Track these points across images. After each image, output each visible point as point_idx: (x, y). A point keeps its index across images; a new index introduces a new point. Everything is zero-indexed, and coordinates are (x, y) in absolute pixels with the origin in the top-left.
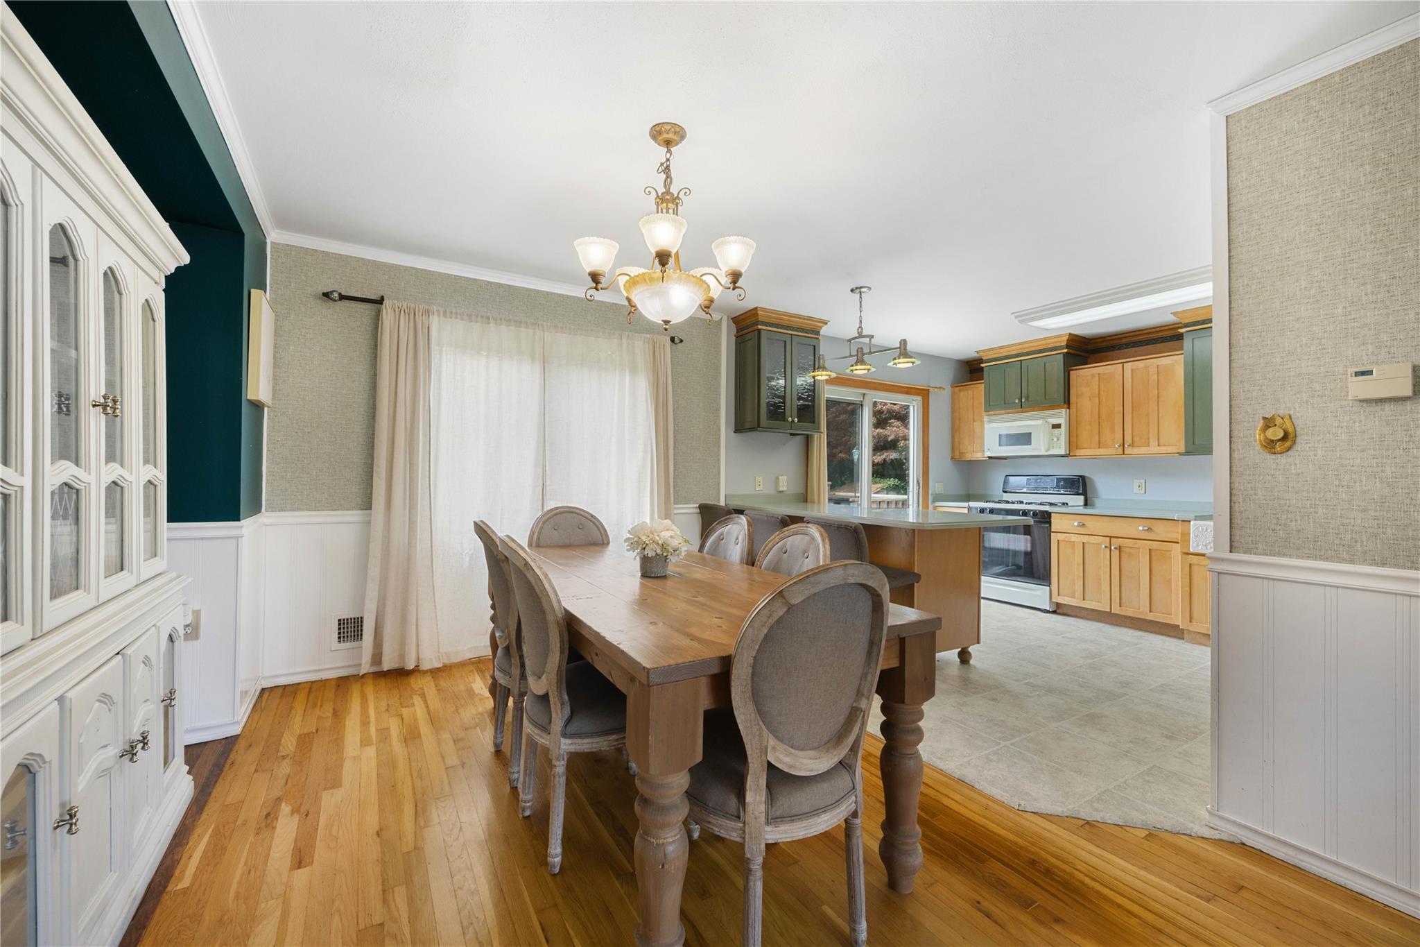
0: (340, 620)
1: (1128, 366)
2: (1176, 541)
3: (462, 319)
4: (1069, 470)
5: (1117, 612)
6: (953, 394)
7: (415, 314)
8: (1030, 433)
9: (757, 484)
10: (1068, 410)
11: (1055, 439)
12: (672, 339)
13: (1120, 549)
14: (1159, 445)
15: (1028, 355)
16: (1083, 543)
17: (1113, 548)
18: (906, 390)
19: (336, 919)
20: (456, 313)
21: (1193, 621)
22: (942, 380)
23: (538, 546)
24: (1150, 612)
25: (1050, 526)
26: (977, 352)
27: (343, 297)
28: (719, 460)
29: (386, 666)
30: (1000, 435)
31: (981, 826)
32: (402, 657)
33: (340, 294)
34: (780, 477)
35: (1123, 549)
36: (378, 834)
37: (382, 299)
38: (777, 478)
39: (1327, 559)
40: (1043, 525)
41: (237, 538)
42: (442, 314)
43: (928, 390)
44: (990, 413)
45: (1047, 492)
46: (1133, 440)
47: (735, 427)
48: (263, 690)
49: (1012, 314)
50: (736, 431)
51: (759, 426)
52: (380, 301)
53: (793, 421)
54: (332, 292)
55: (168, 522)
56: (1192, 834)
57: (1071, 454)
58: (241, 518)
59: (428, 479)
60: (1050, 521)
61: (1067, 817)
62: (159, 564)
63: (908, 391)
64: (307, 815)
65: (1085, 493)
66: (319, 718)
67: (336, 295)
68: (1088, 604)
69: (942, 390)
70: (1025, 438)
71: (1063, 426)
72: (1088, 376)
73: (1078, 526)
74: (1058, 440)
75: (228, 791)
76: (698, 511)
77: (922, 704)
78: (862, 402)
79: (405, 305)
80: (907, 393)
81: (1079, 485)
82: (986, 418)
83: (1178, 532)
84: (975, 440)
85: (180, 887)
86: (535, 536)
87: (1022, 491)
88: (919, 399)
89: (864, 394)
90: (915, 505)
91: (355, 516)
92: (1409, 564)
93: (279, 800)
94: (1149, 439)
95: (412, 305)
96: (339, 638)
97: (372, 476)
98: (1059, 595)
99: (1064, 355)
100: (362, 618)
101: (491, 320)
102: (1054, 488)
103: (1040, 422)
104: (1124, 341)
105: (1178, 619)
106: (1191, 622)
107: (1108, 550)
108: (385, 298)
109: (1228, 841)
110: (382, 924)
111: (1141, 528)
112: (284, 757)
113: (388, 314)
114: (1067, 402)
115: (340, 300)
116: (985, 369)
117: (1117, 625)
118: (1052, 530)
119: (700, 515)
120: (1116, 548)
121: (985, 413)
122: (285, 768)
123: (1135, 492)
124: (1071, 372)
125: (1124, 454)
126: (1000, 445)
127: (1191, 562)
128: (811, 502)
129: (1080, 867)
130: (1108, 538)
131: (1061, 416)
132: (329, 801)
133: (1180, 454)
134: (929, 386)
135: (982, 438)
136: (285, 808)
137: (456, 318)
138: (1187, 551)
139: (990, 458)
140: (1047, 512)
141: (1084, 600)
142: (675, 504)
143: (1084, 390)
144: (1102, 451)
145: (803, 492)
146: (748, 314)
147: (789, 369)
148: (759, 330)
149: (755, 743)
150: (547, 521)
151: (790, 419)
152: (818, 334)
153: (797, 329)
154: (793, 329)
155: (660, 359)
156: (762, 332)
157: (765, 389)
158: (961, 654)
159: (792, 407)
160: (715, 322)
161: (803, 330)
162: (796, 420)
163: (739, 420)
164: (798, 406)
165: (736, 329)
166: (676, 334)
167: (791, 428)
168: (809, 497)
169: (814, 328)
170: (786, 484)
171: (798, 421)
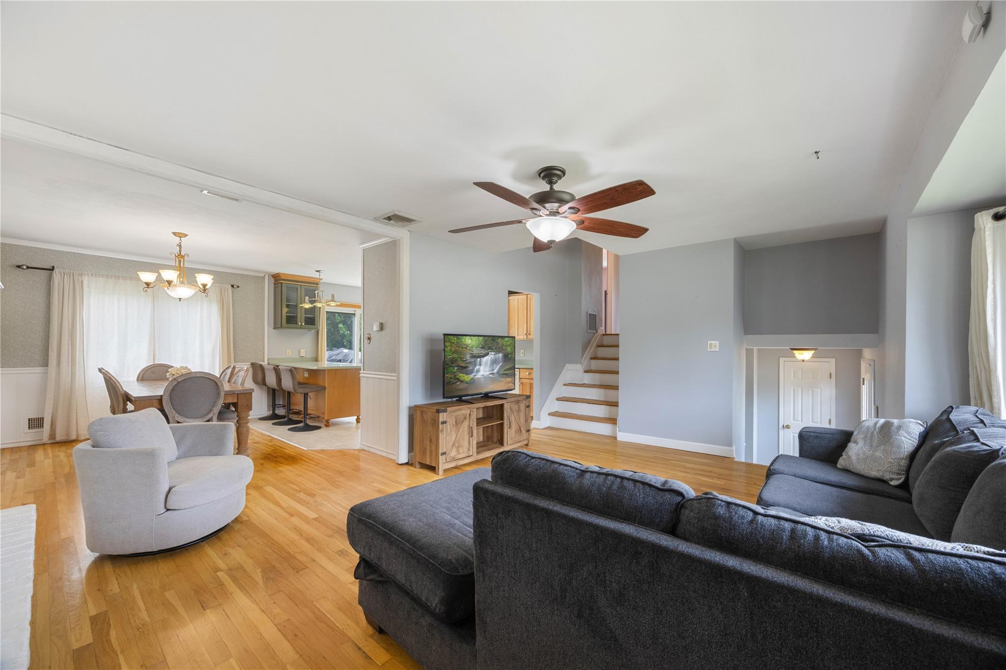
0: (29, 419)
3: (103, 278)
7: (73, 275)
9: (287, 353)
12: (233, 286)
20: (99, 275)
27: (28, 268)
28: (264, 342)
29: (58, 438)
32: (68, 434)
33: (27, 266)
37: (53, 267)
38: (300, 351)
39: (373, 371)
42: (90, 275)
47: (274, 326)
50: (274, 328)
51: (281, 327)
52: (53, 269)
54: (22, 265)
56: (352, 449)
59: (82, 352)
67: (25, 267)
76: (250, 365)
77: (249, 411)
79: (67, 271)
86: (141, 376)
89: (355, 310)
91: (39, 370)
95: (72, 271)
96: (29, 427)
97: (48, 351)
100: (43, 418)
101: (120, 278)
108: (55, 267)
113: (56, 276)
115: (27, 269)
128: (319, 361)
137: (99, 277)
145: (315, 356)
146: (277, 275)
147: (299, 301)
148: (281, 283)
149: (171, 415)
150: (148, 369)
151: (300, 324)
152: (317, 284)
153: (304, 282)
154: (302, 282)
155: (225, 295)
156: (283, 284)
157: (285, 310)
158: (357, 420)
159: (301, 318)
160: (261, 277)
161: (308, 283)
162: (303, 324)
163: (275, 323)
164: (305, 317)
165: (274, 281)
166: (236, 283)
167: (301, 327)
168: (318, 359)
169: (315, 282)
170: (305, 353)
171: (305, 324)
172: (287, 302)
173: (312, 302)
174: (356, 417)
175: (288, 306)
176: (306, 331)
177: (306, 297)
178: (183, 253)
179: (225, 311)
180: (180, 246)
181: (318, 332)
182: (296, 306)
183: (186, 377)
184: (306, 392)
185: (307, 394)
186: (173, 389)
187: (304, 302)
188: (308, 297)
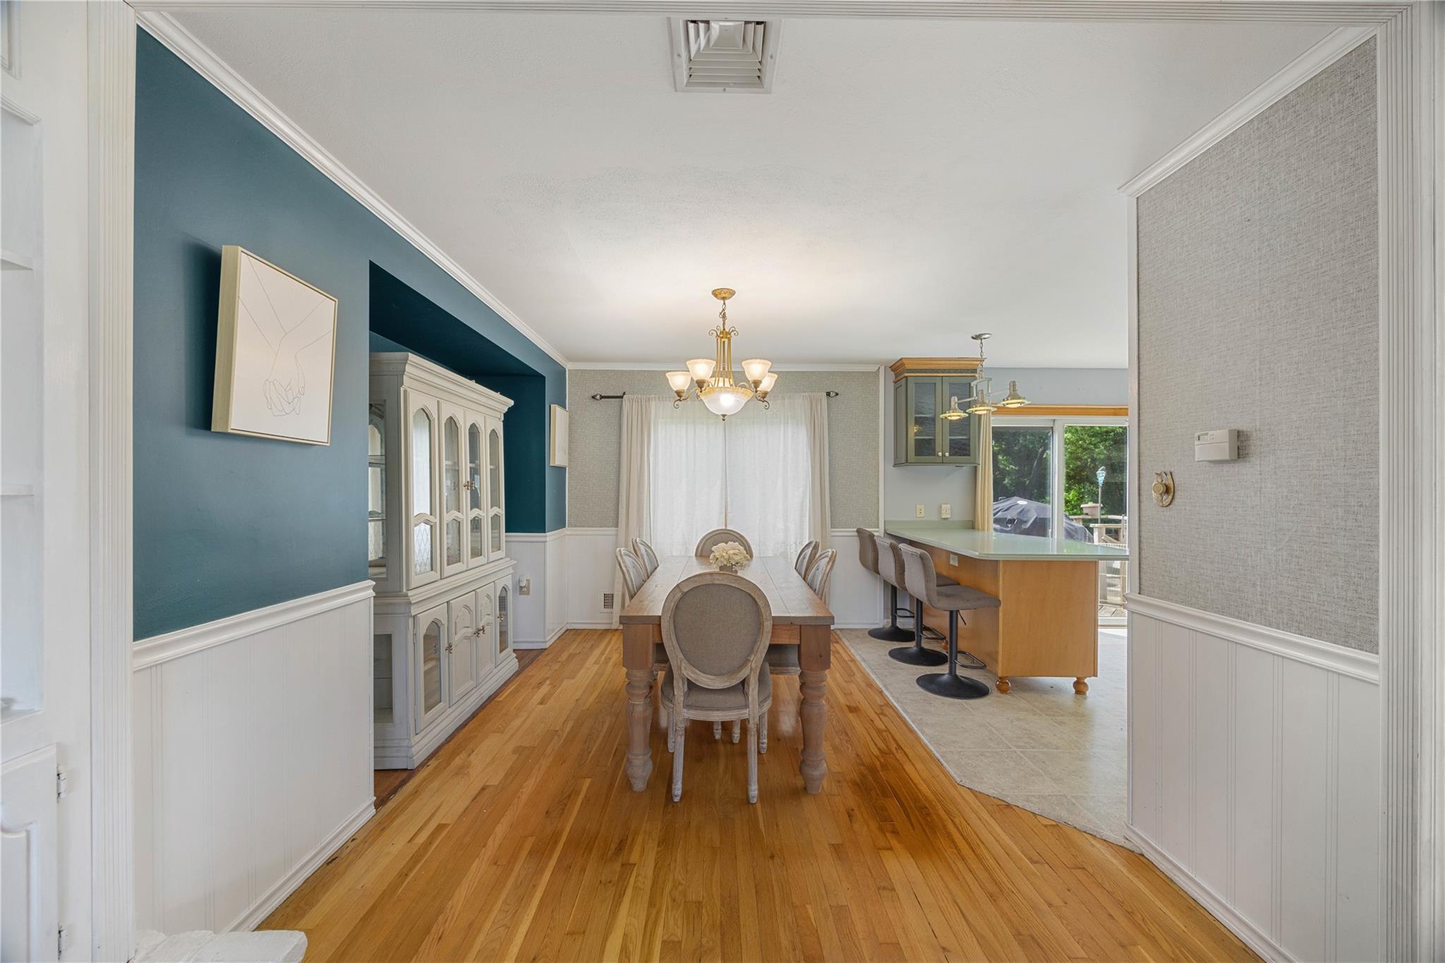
0: (605, 594)
7: (642, 402)
9: (918, 511)
12: (828, 394)
19: (543, 725)
20: (666, 398)
23: (701, 556)
27: (602, 397)
28: (877, 490)
31: (914, 784)
33: (601, 396)
34: (943, 505)
36: (577, 700)
38: (941, 506)
39: (1191, 605)
41: (545, 542)
42: (657, 399)
47: (895, 462)
48: (568, 630)
50: (895, 465)
51: (907, 462)
52: (623, 396)
53: (943, 455)
54: (596, 395)
55: (506, 532)
56: (1098, 836)
58: (546, 530)
61: (994, 797)
62: (502, 554)
64: (554, 686)
66: (584, 647)
67: (598, 397)
75: (530, 671)
76: (856, 534)
78: (1052, 428)
79: (636, 396)
80: (1115, 414)
85: (500, 699)
86: (700, 548)
89: (1054, 420)
91: (612, 530)
92: (1236, 614)
93: (548, 678)
95: (641, 396)
96: (604, 605)
97: (618, 505)
100: (613, 594)
108: (625, 393)
109: (1128, 849)
110: (557, 731)
112: (559, 662)
113: (626, 404)
115: (600, 399)
119: (858, 538)
122: (556, 666)
129: (957, 821)
132: (566, 683)
136: (548, 682)
137: (666, 401)
142: (832, 528)
145: (971, 514)
146: (898, 364)
147: (939, 409)
148: (906, 377)
149: (675, 663)
150: (709, 538)
151: (940, 454)
152: (975, 371)
153: (949, 371)
154: (944, 371)
155: (817, 411)
156: (909, 378)
157: (914, 429)
158: (1077, 684)
159: (942, 441)
160: (873, 372)
161: (956, 371)
162: (947, 454)
163: (896, 457)
164: (950, 440)
165: (894, 376)
166: (833, 389)
167: (943, 462)
168: (976, 525)
169: (970, 367)
170: (950, 512)
171: (950, 455)
172: (917, 412)
173: (964, 406)
174: (1075, 679)
175: (918, 421)
176: (952, 467)
177: (953, 398)
178: (727, 330)
179: (817, 438)
180: (724, 317)
181: (975, 469)
182: (934, 419)
183: (698, 584)
184: (954, 608)
185: (958, 611)
186: (677, 607)
187: (950, 409)
188: (956, 399)
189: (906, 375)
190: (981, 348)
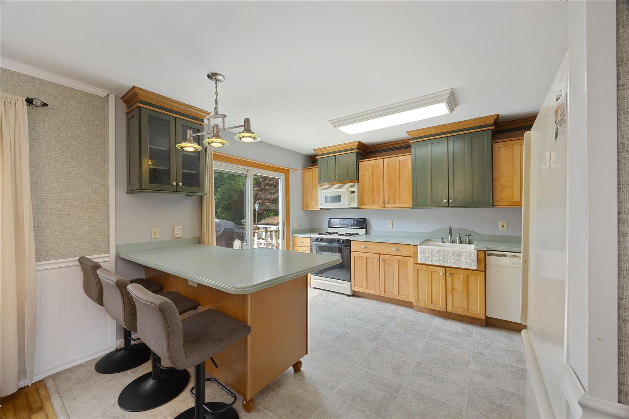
1: (386, 160)
2: (410, 256)
4: (358, 216)
5: (383, 296)
6: (303, 173)
8: (340, 196)
9: (153, 234)
10: (358, 183)
11: (352, 199)
12: (29, 101)
13: (384, 260)
14: (400, 203)
15: (339, 153)
16: (367, 257)
17: (381, 260)
18: (275, 169)
21: (419, 301)
22: (297, 165)
24: (399, 295)
25: (351, 248)
26: (314, 150)
28: (108, 216)
30: (326, 196)
34: (176, 227)
35: (385, 261)
40: (347, 248)
43: (289, 170)
44: (321, 184)
45: (349, 227)
46: (388, 200)
47: (127, 189)
49: (329, 121)
50: (128, 192)
51: (141, 189)
53: (177, 185)
57: (360, 208)
60: (351, 245)
63: (277, 170)
65: (366, 228)
68: (370, 291)
69: (296, 170)
70: (338, 199)
71: (356, 192)
72: (367, 165)
73: (364, 248)
74: (354, 200)
76: (78, 263)
78: (247, 174)
81: (362, 223)
82: (319, 187)
83: (412, 251)
84: (314, 199)
87: (337, 227)
88: (284, 175)
89: (248, 170)
90: (282, 237)
94: (395, 200)
98: (355, 287)
99: (356, 153)
102: (352, 225)
103: (345, 190)
104: (383, 148)
105: (411, 298)
106: (418, 301)
107: (378, 261)
111: (394, 249)
114: (358, 179)
116: (318, 159)
117: (383, 302)
118: (352, 250)
119: (80, 266)
120: (382, 260)
121: (318, 184)
123: (388, 227)
124: (360, 163)
125: (384, 208)
126: (326, 202)
127: (418, 268)
128: (204, 244)
130: (379, 255)
131: (354, 187)
133: (411, 208)
134: (289, 168)
135: (317, 198)
138: (416, 262)
139: (321, 209)
140: (349, 240)
141: (367, 289)
142: (39, 261)
143: (366, 173)
144: (374, 206)
145: (197, 235)
146: (131, 93)
148: (140, 109)
151: (174, 183)
153: (181, 114)
154: (177, 112)
156: (143, 110)
157: (148, 161)
159: (176, 172)
160: (101, 97)
161: (188, 116)
162: (181, 184)
163: (129, 184)
164: (183, 173)
165: (126, 106)
167: (176, 190)
168: (203, 240)
169: (198, 117)
170: (182, 232)
171: (183, 185)
173: (198, 140)
175: (152, 154)
176: (184, 196)
187: (185, 139)
188: (192, 132)
189: (140, 105)
190: (216, 88)
